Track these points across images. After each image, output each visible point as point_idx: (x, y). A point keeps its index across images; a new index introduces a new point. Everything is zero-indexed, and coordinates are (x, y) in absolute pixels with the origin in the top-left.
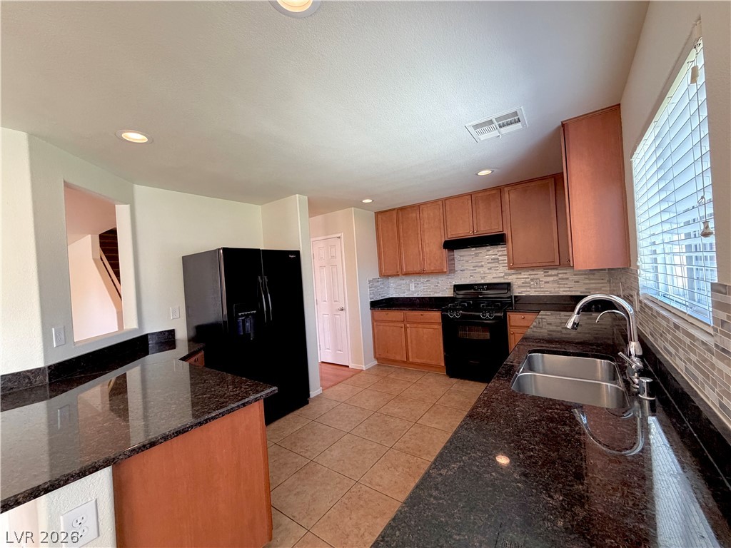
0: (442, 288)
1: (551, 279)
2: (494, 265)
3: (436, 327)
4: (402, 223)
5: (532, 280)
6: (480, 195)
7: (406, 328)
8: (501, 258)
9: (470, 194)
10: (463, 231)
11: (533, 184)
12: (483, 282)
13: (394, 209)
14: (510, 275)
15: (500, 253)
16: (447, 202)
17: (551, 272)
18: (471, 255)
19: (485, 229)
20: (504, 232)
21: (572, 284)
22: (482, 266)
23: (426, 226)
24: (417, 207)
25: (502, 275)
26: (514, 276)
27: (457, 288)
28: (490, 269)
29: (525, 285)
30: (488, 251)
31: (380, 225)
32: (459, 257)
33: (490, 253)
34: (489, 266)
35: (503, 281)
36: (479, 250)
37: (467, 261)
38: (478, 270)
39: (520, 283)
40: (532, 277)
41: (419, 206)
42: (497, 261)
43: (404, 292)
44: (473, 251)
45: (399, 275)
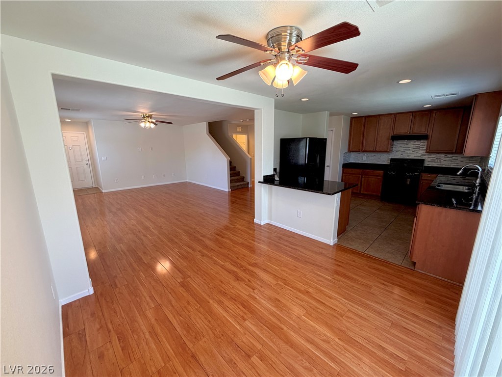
0: (383, 159)
1: (448, 159)
2: (416, 150)
3: (379, 177)
5: (437, 159)
7: (362, 178)
8: (422, 146)
9: (413, 112)
10: (403, 132)
12: (407, 158)
13: (363, 117)
14: (425, 155)
15: (422, 144)
16: (397, 115)
17: (449, 155)
18: (404, 144)
19: (418, 131)
20: (428, 134)
21: (459, 162)
22: (409, 150)
23: (381, 127)
25: (420, 155)
26: (427, 156)
27: (392, 160)
28: (414, 152)
29: (432, 161)
31: (353, 124)
32: (396, 144)
33: (415, 143)
34: (414, 150)
35: (420, 158)
36: (409, 142)
37: (401, 147)
38: (406, 151)
39: (429, 160)
40: (437, 157)
41: (379, 116)
42: (419, 148)
43: (359, 160)
44: (406, 142)
45: (360, 151)
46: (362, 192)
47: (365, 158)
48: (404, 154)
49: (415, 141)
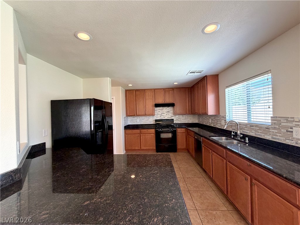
0: (150, 120)
1: (184, 118)
2: (168, 113)
3: (153, 135)
4: (138, 95)
5: (179, 118)
6: (167, 90)
7: (140, 136)
8: (170, 111)
9: (164, 89)
10: (160, 101)
11: (183, 89)
12: (164, 119)
13: (134, 90)
14: (173, 116)
15: (170, 109)
16: (156, 90)
17: (184, 116)
18: (160, 109)
19: (168, 101)
20: (174, 103)
21: (189, 120)
22: (164, 113)
23: (147, 98)
24: (144, 91)
25: (170, 116)
26: (174, 117)
27: (156, 121)
29: (177, 120)
30: (166, 108)
31: (127, 95)
32: (156, 110)
33: (167, 109)
34: (167, 113)
35: (170, 118)
36: (163, 108)
37: (159, 112)
38: (163, 115)
39: (176, 119)
40: (179, 117)
41: (145, 90)
42: (169, 112)
43: (134, 122)
44: (161, 108)
45: (135, 116)
46: (142, 148)
47: (138, 120)
48: (162, 116)
49: (166, 107)
